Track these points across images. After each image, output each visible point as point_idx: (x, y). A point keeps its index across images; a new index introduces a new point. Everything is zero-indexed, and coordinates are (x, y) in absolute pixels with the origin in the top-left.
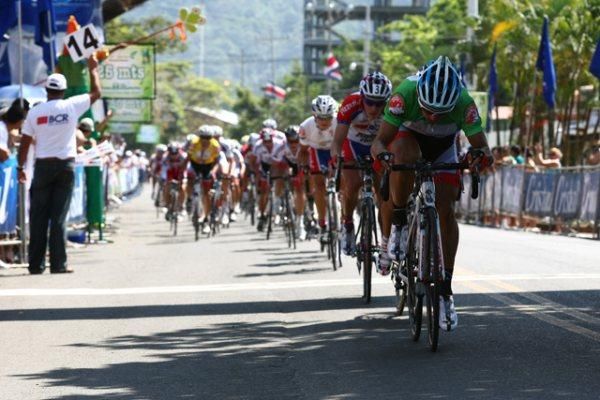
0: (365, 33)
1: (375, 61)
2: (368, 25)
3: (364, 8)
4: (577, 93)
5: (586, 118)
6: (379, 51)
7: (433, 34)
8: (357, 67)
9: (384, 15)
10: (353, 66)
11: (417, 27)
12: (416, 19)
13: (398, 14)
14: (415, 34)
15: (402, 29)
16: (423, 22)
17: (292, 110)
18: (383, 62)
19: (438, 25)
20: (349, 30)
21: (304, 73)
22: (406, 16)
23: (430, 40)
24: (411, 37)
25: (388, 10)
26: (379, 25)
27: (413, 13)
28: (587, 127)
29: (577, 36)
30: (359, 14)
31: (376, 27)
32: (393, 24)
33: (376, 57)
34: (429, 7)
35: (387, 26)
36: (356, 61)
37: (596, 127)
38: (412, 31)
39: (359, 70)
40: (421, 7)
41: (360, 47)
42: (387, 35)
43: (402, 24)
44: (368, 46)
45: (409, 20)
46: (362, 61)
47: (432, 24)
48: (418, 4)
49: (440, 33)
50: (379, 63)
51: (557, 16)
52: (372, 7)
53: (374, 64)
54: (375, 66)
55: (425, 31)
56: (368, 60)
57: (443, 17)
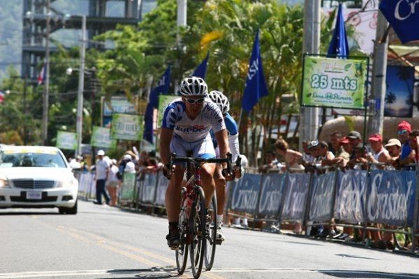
0: (82, 41)
1: (91, 67)
2: (83, 34)
3: (81, 18)
4: (278, 100)
5: (287, 124)
6: (94, 59)
7: (144, 43)
8: (73, 72)
9: (98, 25)
10: (70, 70)
11: (129, 36)
12: (128, 29)
13: (111, 24)
14: (128, 42)
15: (116, 39)
16: (135, 32)
17: (11, 110)
18: (97, 68)
19: (148, 36)
20: (64, 38)
21: (23, 77)
22: (118, 26)
23: (140, 48)
24: (123, 46)
25: (103, 20)
26: (94, 34)
27: (127, 24)
28: (287, 131)
29: (278, 46)
30: (75, 23)
31: (91, 36)
32: (107, 34)
33: (91, 64)
34: (140, 19)
35: (102, 35)
36: (72, 67)
37: (296, 131)
38: (125, 40)
39: (75, 74)
40: (133, 19)
41: (75, 54)
42: (101, 43)
43: (116, 34)
44: (83, 53)
45: (121, 30)
46: (78, 67)
47: (143, 35)
48: (130, 15)
49: (148, 43)
50: (94, 68)
51: (262, 28)
52: (87, 18)
53: (89, 69)
54: (90, 71)
55: (136, 40)
56: (83, 66)
57: (152, 28)
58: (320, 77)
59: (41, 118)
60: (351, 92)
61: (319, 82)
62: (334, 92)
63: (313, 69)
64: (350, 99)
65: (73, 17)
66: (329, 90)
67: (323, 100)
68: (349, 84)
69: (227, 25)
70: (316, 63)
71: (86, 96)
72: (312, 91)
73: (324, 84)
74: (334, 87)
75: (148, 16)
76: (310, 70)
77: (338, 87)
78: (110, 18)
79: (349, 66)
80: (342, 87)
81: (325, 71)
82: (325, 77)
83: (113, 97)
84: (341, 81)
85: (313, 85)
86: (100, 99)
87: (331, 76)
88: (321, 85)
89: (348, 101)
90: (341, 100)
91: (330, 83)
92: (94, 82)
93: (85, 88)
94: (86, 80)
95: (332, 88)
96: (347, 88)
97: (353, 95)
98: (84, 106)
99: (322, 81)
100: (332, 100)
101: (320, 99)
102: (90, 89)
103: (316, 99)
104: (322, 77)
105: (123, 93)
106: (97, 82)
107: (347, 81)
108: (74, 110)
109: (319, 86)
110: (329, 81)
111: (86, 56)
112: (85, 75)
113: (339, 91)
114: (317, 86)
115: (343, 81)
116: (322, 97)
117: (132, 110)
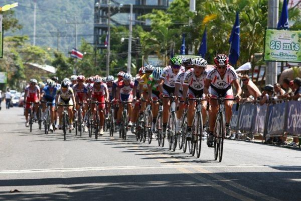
0: (130, 20)
1: (136, 37)
2: (131, 16)
3: (130, 6)
4: (252, 56)
5: (258, 72)
6: (138, 32)
7: (169, 22)
8: (125, 40)
9: (141, 9)
10: (123, 39)
11: (160, 17)
12: (160, 12)
13: (149, 10)
14: (159, 21)
15: (152, 18)
16: (164, 14)
17: (87, 64)
18: (140, 37)
19: (172, 17)
20: (121, 18)
21: (94, 44)
22: (153, 11)
23: (167, 25)
24: (156, 23)
25: (143, 7)
26: (139, 16)
27: (159, 9)
28: (258, 77)
29: (253, 23)
30: (126, 9)
31: (136, 16)
32: (146, 16)
33: (136, 35)
34: (168, 6)
35: (143, 16)
36: (124, 37)
37: (263, 77)
38: (158, 19)
39: (127, 41)
40: (163, 6)
43: (152, 16)
44: (131, 28)
45: (155, 13)
46: (128, 37)
47: (168, 16)
48: (161, 4)
49: (172, 21)
50: (138, 38)
51: (241, 11)
52: (134, 6)
53: (135, 38)
54: (136, 40)
55: (164, 20)
56: (131, 37)
57: (175, 12)
58: (276, 43)
59: (105, 70)
60: (295, 52)
61: (275, 45)
62: (284, 52)
63: (271, 37)
64: (295, 56)
65: (125, 5)
66: (281, 50)
67: (277, 57)
68: (294, 46)
69: (219, 9)
70: (273, 33)
71: (133, 55)
72: (271, 51)
73: (278, 47)
74: (285, 48)
75: (172, 4)
76: (270, 38)
77: (287, 48)
78: (149, 6)
79: (294, 35)
80: (290, 49)
81: (279, 39)
82: (279, 43)
83: (149, 56)
84: (289, 45)
85: (271, 48)
86: (141, 57)
87: (282, 41)
88: (277, 47)
89: (293, 57)
90: (289, 57)
91: (282, 47)
92: (138, 46)
93: (132, 51)
94: (133, 45)
95: (283, 49)
96: (293, 49)
97: (297, 53)
98: (132, 62)
99: (277, 45)
100: (283, 57)
101: (276, 56)
102: (136, 51)
103: (273, 56)
104: (277, 43)
105: (156, 53)
106: (140, 46)
107: (293, 45)
108: (126, 64)
109: (275, 48)
110: (282, 45)
111: (133, 30)
112: (132, 42)
113: (288, 51)
114: (274, 48)
115: (291, 44)
116: (277, 55)
117: (161, 64)
